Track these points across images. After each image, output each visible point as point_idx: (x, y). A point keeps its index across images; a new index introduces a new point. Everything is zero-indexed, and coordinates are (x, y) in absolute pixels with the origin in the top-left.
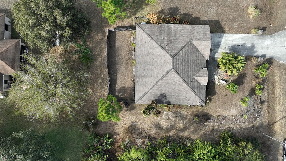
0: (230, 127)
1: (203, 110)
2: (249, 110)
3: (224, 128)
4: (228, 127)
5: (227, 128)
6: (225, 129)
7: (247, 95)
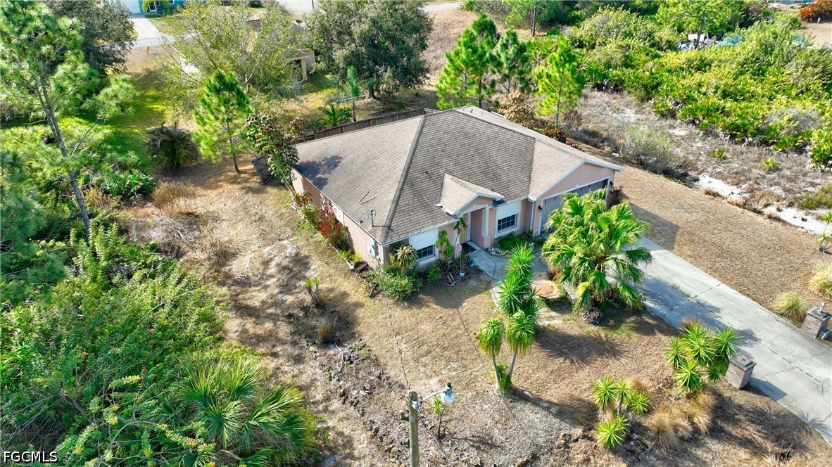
0: (349, 443)
1: (362, 305)
2: (493, 446)
3: (330, 424)
4: (347, 432)
5: (341, 434)
6: (328, 428)
7: (555, 401)
